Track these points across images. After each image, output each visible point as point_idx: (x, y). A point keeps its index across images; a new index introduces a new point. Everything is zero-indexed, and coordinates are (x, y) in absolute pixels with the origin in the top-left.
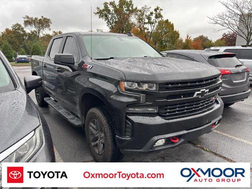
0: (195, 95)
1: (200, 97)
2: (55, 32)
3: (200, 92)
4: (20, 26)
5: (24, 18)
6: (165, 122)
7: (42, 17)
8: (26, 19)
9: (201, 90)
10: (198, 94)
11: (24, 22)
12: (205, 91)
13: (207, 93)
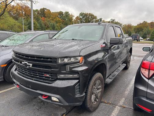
1: (25, 66)
10: (23, 64)
12: (28, 64)
13: (31, 66)
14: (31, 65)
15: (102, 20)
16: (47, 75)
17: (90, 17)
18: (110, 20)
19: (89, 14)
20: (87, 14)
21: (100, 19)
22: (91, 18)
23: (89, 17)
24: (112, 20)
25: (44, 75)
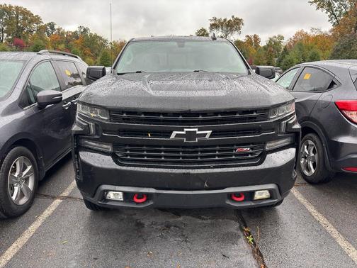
0: (173, 136)
1: (185, 141)
2: (248, 36)
3: (184, 133)
4: (205, 31)
5: (211, 20)
6: (115, 167)
7: (233, 17)
8: (213, 22)
9: (186, 130)
10: (177, 135)
11: (209, 26)
12: (198, 133)
13: (207, 137)
14: (209, 132)
15: (56, 27)
16: (245, 149)
17: (21, 17)
18: (78, 30)
19: (17, 8)
20: (11, 7)
21: (50, 24)
22: (25, 19)
23: (17, 17)
24: (82, 30)
25: (234, 152)
